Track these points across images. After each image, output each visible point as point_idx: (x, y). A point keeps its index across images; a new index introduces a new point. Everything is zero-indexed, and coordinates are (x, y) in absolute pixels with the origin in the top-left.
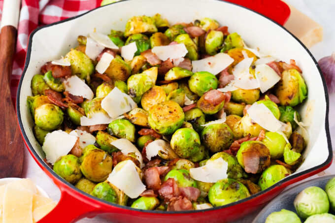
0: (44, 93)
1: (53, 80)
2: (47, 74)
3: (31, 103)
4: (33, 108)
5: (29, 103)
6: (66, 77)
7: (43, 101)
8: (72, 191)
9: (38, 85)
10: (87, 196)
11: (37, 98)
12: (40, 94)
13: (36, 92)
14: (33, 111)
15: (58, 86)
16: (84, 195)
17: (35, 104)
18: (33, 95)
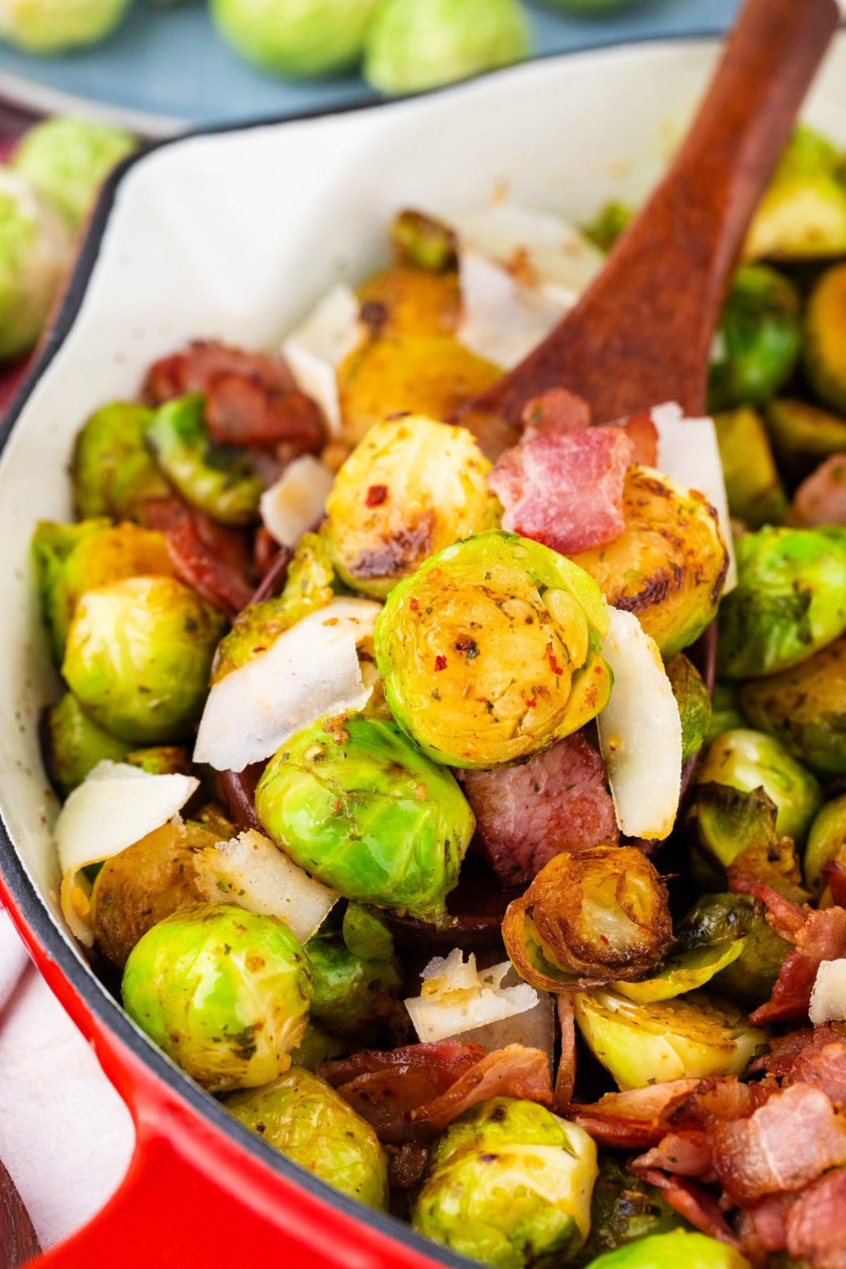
0: (141, 514)
1: (202, 447)
2: (170, 412)
3: (54, 564)
4: (59, 597)
5: (43, 562)
6: (285, 450)
7: (128, 557)
8: (206, 1139)
9: (109, 463)
10: (293, 1184)
11: (92, 534)
12: (115, 515)
13: (95, 503)
14: (59, 612)
15: (227, 487)
16: (282, 1176)
17: (72, 571)
18: (78, 514)
